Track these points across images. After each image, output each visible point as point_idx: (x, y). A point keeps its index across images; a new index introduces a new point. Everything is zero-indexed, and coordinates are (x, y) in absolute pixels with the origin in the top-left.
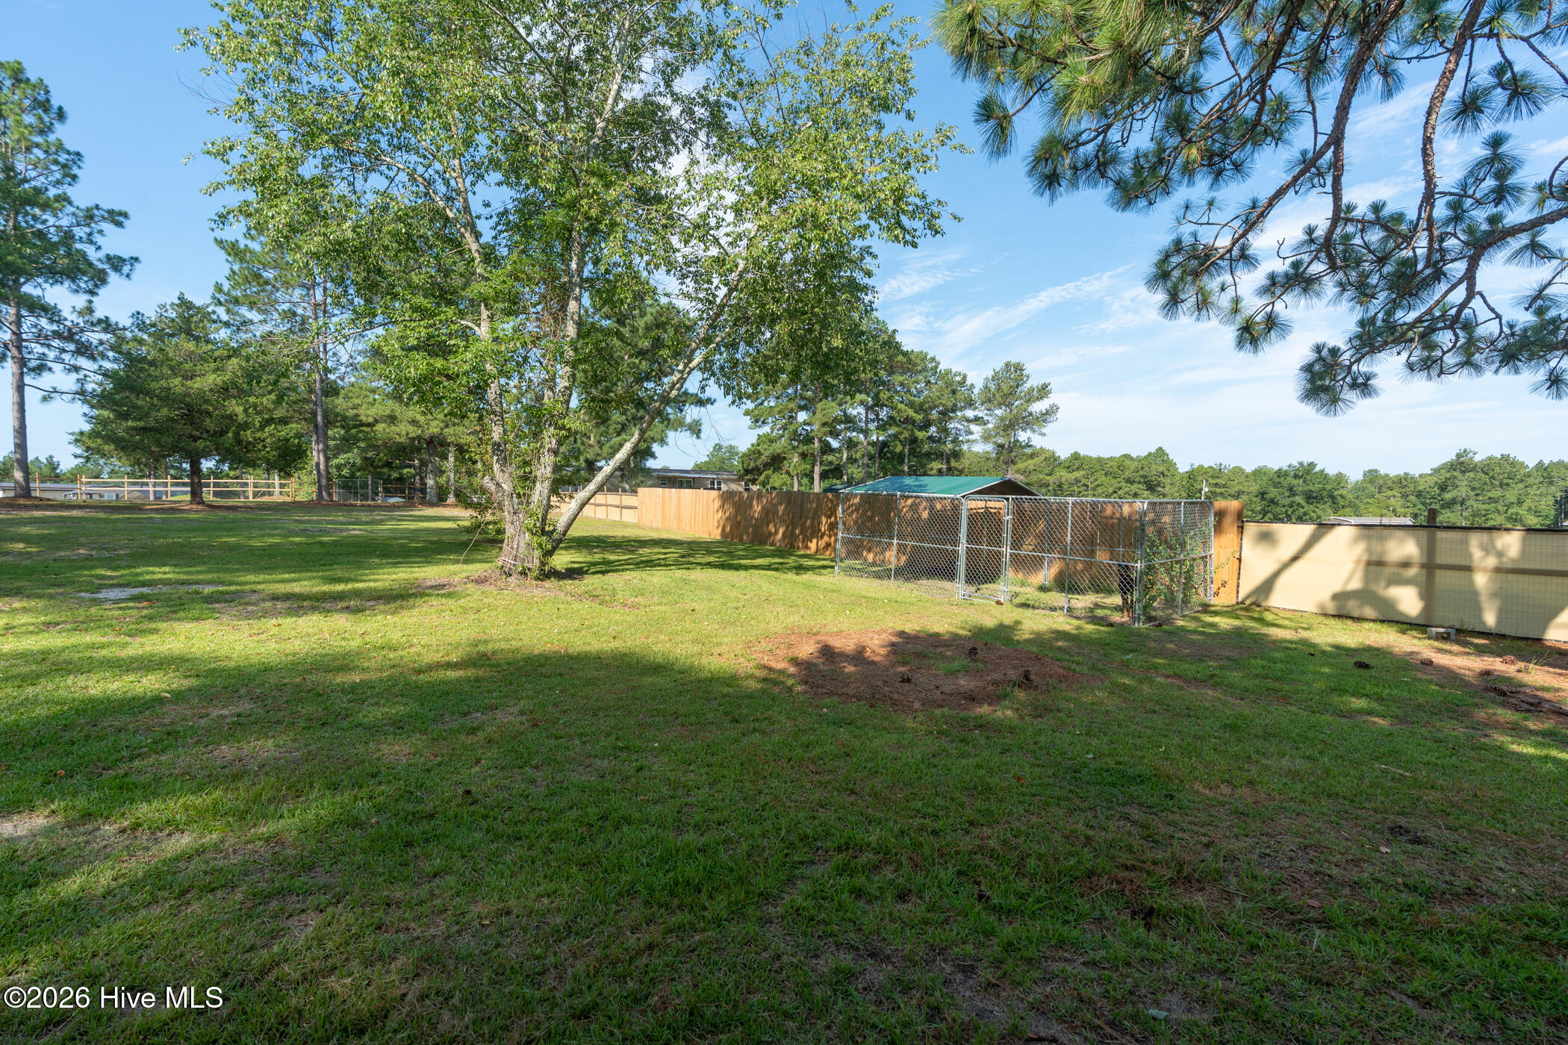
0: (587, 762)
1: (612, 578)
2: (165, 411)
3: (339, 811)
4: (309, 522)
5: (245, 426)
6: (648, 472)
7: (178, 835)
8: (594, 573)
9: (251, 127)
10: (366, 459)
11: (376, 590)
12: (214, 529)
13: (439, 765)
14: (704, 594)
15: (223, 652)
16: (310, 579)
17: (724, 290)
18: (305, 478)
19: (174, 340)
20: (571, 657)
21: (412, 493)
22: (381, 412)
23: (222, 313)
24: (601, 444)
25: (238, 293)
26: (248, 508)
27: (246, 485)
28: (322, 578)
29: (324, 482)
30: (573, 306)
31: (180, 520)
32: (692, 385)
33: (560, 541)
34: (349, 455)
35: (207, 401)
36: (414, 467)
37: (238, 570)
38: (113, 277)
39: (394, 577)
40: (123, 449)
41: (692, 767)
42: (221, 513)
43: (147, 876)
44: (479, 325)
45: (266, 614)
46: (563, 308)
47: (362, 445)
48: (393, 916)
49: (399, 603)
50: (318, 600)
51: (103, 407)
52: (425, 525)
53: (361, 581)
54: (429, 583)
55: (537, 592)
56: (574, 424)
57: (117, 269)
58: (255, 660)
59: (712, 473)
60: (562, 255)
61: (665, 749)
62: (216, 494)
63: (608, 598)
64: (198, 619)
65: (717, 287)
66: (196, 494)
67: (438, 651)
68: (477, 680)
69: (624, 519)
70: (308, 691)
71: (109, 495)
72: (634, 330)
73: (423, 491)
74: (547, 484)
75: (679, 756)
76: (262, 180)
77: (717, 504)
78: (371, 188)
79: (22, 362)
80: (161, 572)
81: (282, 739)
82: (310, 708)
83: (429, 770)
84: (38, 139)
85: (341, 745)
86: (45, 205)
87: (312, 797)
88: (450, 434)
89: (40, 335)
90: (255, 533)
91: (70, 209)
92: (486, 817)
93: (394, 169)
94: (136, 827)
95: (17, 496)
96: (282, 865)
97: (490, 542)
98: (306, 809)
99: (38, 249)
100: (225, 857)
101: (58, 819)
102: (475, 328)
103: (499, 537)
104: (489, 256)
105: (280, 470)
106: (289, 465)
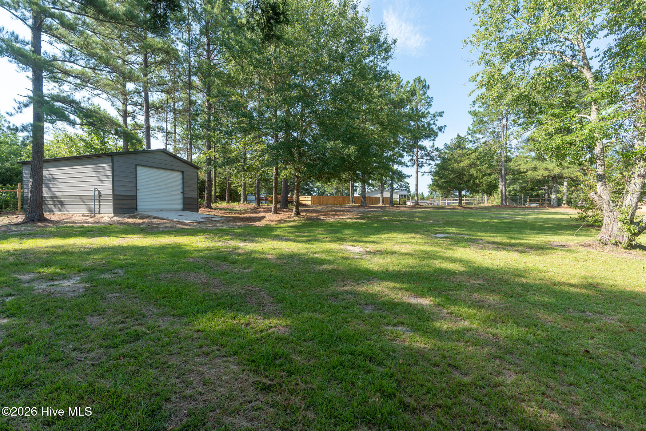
2: (452, 175)
3: (520, 335)
4: (499, 214)
5: (476, 178)
7: (463, 321)
9: (484, 65)
10: (522, 187)
11: (529, 244)
12: (466, 216)
13: (569, 332)
15: (473, 260)
16: (501, 237)
18: (496, 196)
19: (455, 151)
21: (543, 202)
22: (530, 166)
23: (470, 138)
25: (475, 129)
26: (476, 208)
27: (475, 199)
28: (505, 236)
29: (504, 197)
31: (456, 212)
33: (645, 228)
34: (514, 186)
35: (464, 170)
36: (545, 190)
37: (475, 231)
38: (440, 134)
39: (538, 239)
40: (440, 189)
42: (468, 210)
43: (456, 331)
44: (590, 115)
45: (485, 248)
47: (520, 181)
48: (550, 393)
49: (540, 251)
50: (505, 245)
51: (436, 176)
52: (551, 216)
53: (523, 239)
54: (556, 244)
55: (626, 256)
57: (440, 130)
58: (484, 265)
62: (466, 203)
64: (464, 247)
66: (460, 203)
67: (563, 277)
68: (588, 296)
70: (504, 282)
71: (436, 204)
73: (549, 200)
74: (636, 195)
76: (488, 83)
78: (532, 68)
79: (418, 165)
80: (452, 230)
81: (496, 298)
82: (506, 288)
83: (563, 333)
84: (423, 97)
85: (519, 307)
86: (424, 116)
87: (509, 325)
88: (566, 173)
89: (422, 156)
90: (479, 217)
91: (430, 115)
92: (600, 369)
93: (544, 54)
94: (452, 313)
95: (416, 205)
96: (499, 347)
97: (592, 226)
98: (507, 329)
99: (422, 130)
100: (479, 335)
101: (432, 303)
102: (588, 117)
103: (599, 224)
104: (597, 77)
105: (487, 194)
106: (491, 192)
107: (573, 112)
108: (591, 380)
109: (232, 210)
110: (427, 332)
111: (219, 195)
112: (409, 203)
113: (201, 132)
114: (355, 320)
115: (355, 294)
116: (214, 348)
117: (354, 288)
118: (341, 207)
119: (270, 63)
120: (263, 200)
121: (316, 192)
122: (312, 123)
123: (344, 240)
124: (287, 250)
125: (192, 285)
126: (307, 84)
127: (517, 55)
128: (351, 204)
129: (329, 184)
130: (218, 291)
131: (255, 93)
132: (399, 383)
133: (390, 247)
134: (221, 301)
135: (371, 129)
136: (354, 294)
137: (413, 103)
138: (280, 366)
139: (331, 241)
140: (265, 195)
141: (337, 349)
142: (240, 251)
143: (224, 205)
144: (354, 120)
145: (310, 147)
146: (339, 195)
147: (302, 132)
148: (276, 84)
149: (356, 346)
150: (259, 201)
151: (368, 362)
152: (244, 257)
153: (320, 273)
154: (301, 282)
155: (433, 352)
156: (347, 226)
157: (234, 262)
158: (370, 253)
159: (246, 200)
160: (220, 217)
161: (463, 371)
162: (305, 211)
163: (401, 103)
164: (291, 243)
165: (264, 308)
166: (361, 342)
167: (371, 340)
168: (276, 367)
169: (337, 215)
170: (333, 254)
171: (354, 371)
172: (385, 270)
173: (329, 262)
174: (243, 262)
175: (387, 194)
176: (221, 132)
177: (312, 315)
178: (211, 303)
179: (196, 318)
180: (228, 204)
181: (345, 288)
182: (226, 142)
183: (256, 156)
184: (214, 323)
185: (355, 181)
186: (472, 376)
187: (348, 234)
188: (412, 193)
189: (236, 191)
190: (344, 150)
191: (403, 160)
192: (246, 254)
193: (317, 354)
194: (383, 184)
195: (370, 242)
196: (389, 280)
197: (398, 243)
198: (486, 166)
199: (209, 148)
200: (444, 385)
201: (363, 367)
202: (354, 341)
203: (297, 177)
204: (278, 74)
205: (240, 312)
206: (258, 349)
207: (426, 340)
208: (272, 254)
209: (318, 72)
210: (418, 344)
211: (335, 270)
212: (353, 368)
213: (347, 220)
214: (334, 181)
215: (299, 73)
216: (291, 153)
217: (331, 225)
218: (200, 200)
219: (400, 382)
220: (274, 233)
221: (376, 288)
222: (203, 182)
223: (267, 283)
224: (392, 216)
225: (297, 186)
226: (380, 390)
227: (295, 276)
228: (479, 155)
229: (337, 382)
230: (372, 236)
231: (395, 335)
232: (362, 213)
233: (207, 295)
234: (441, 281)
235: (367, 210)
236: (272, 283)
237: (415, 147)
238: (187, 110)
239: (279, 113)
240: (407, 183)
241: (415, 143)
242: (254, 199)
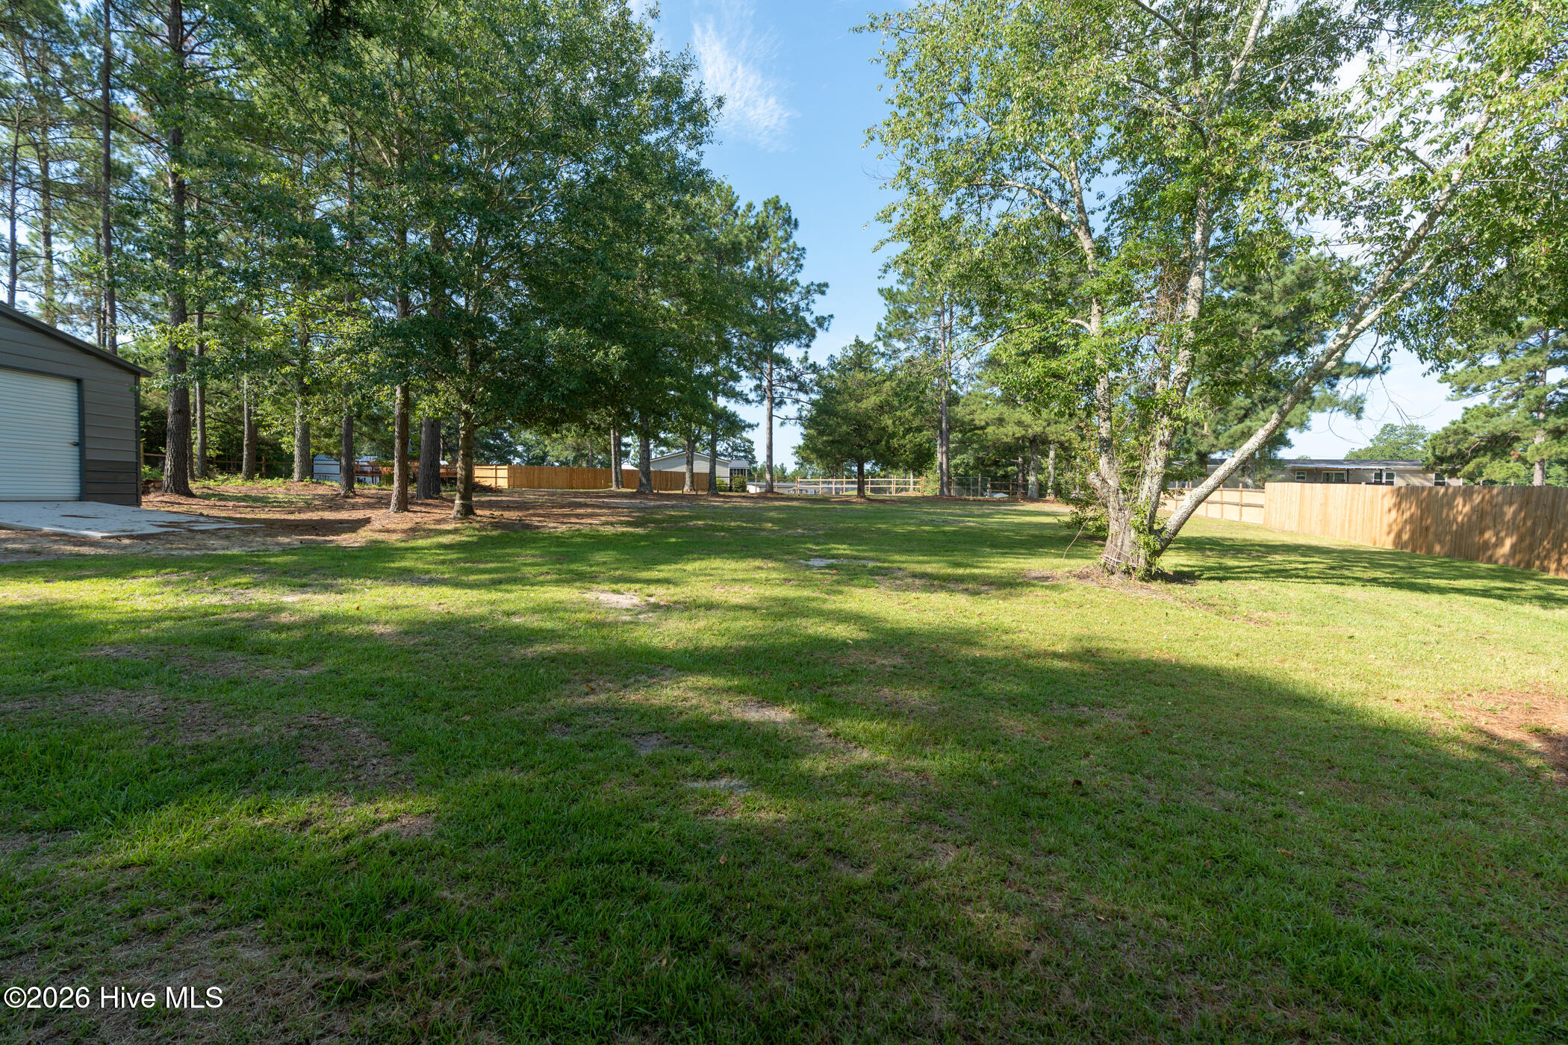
0: (1208, 789)
1: (1230, 586)
2: (844, 428)
3: (967, 766)
4: (935, 513)
5: (893, 435)
6: (1280, 464)
7: (859, 750)
8: (1209, 579)
9: (906, 190)
10: (977, 459)
11: (988, 576)
12: (872, 518)
13: (1050, 748)
14: (1369, 619)
15: (883, 614)
17: (1421, 218)
18: (931, 477)
19: (851, 373)
20: (1183, 669)
21: (1015, 489)
22: (992, 416)
23: (881, 347)
24: (1217, 434)
25: (891, 329)
26: (893, 501)
27: (890, 483)
29: (945, 479)
30: (1194, 283)
31: (852, 510)
32: (1360, 352)
33: (1169, 541)
34: (965, 456)
35: (870, 418)
36: (1018, 465)
37: (888, 551)
38: (819, 333)
39: (1004, 566)
40: (821, 457)
41: (1357, 835)
42: (876, 505)
43: (845, 773)
44: (1089, 322)
45: (908, 588)
46: (1183, 287)
47: (975, 446)
48: (1015, 875)
49: (1007, 591)
50: (944, 581)
51: (811, 427)
52: (1028, 519)
53: (977, 567)
54: (1034, 575)
55: (1142, 593)
56: (1190, 412)
57: (821, 325)
58: (903, 625)
59: (1379, 463)
60: (1183, 229)
61: (1315, 802)
62: (873, 490)
63: (1226, 608)
64: (865, 587)
65: (1410, 216)
66: (861, 490)
67: (1044, 640)
68: (1083, 675)
69: (1244, 519)
70: (941, 658)
71: (811, 490)
72: (1268, 297)
73: (1025, 486)
74: (1157, 480)
75: (1337, 816)
76: (914, 232)
77: (1390, 501)
78: (995, 212)
79: (772, 400)
80: (843, 549)
81: (924, 693)
82: (943, 671)
83: (1041, 751)
84: (784, 246)
85: (967, 708)
86: (786, 290)
87: (947, 747)
88: (1052, 432)
89: (781, 380)
90: (898, 522)
91: (798, 289)
92: (1097, 813)
93: (1015, 189)
94: (837, 735)
95: (767, 492)
96: (928, 797)
97: (1092, 538)
98: (943, 756)
99: (782, 321)
100: (890, 777)
101: (796, 716)
102: (1086, 325)
103: (1102, 534)
104: (1101, 250)
105: (914, 470)
106: (921, 466)
107: (1062, 313)
108: (1083, 838)
109: (263, 501)
110: (784, 784)
111: (218, 457)
112: (752, 489)
113: (151, 263)
114: (615, 775)
115: (617, 710)
116: (186, 909)
117: (615, 697)
118: (587, 495)
119: (383, 97)
120: (365, 473)
121: (520, 456)
122: (508, 276)
123: (592, 578)
124: (434, 608)
125: (110, 728)
126: (496, 172)
127: (969, 181)
128: (614, 488)
129: (554, 435)
130: (205, 739)
131: (336, 174)
132: (717, 911)
133: (705, 593)
134: (215, 766)
135: (663, 307)
136: (614, 711)
137: (763, 257)
138: (402, 926)
139: (558, 582)
140: (372, 459)
141: (567, 855)
142: (285, 618)
143: (235, 484)
144: (618, 280)
145: (504, 339)
146: (584, 465)
147: (478, 295)
148: (402, 158)
149: (617, 839)
150: (352, 475)
151: (644, 874)
152: (297, 634)
153: (525, 664)
154: (474, 692)
155: (795, 827)
156: (601, 542)
157: (263, 650)
158: (656, 607)
159: (308, 471)
160: (218, 519)
161: (856, 860)
162: (490, 505)
163: (734, 253)
164: (446, 591)
165: (359, 772)
166: (628, 827)
167: (652, 820)
168: (389, 931)
169: (577, 516)
170: (561, 614)
171: (609, 904)
172: (691, 647)
173: (551, 636)
174: (293, 648)
175: (702, 467)
176: (221, 270)
177: (501, 775)
178: (180, 777)
179: (122, 826)
180: (249, 484)
181: (592, 699)
182: (242, 303)
183: (339, 351)
184: (185, 836)
185: (625, 432)
186: (874, 868)
187: (604, 563)
188: (759, 465)
189: (276, 447)
190: (594, 355)
191: (739, 387)
192: (306, 624)
193: (512, 875)
194: (692, 440)
195: (658, 581)
196: (701, 671)
197: (724, 582)
198: (912, 410)
199: (181, 316)
200: (815, 898)
201: (633, 890)
202: (611, 827)
203: (467, 414)
204: (408, 131)
205: (278, 793)
206: (335, 888)
207: (781, 803)
208: (386, 623)
209: (524, 145)
210: (763, 814)
211: (565, 654)
212: (606, 896)
213: (601, 528)
214: (569, 430)
215: (470, 139)
216: (447, 350)
217: (558, 541)
218: (146, 469)
219: (720, 910)
220: (396, 565)
221: (668, 692)
222: (159, 416)
223: (371, 703)
224: (713, 519)
225: (466, 438)
226: (672, 937)
227: (455, 678)
228: (898, 385)
229: (563, 938)
230: (662, 567)
231: (711, 800)
232: (640, 510)
233: (164, 753)
234: (816, 665)
235: (652, 503)
236: (386, 700)
237: (765, 359)
238: (97, 192)
239: (411, 238)
240: (749, 441)
241: (765, 349)
242: (336, 469)
